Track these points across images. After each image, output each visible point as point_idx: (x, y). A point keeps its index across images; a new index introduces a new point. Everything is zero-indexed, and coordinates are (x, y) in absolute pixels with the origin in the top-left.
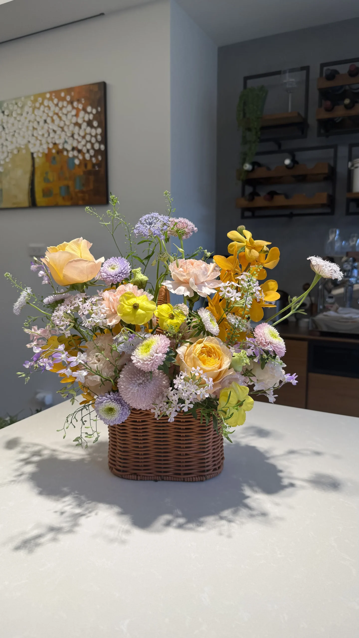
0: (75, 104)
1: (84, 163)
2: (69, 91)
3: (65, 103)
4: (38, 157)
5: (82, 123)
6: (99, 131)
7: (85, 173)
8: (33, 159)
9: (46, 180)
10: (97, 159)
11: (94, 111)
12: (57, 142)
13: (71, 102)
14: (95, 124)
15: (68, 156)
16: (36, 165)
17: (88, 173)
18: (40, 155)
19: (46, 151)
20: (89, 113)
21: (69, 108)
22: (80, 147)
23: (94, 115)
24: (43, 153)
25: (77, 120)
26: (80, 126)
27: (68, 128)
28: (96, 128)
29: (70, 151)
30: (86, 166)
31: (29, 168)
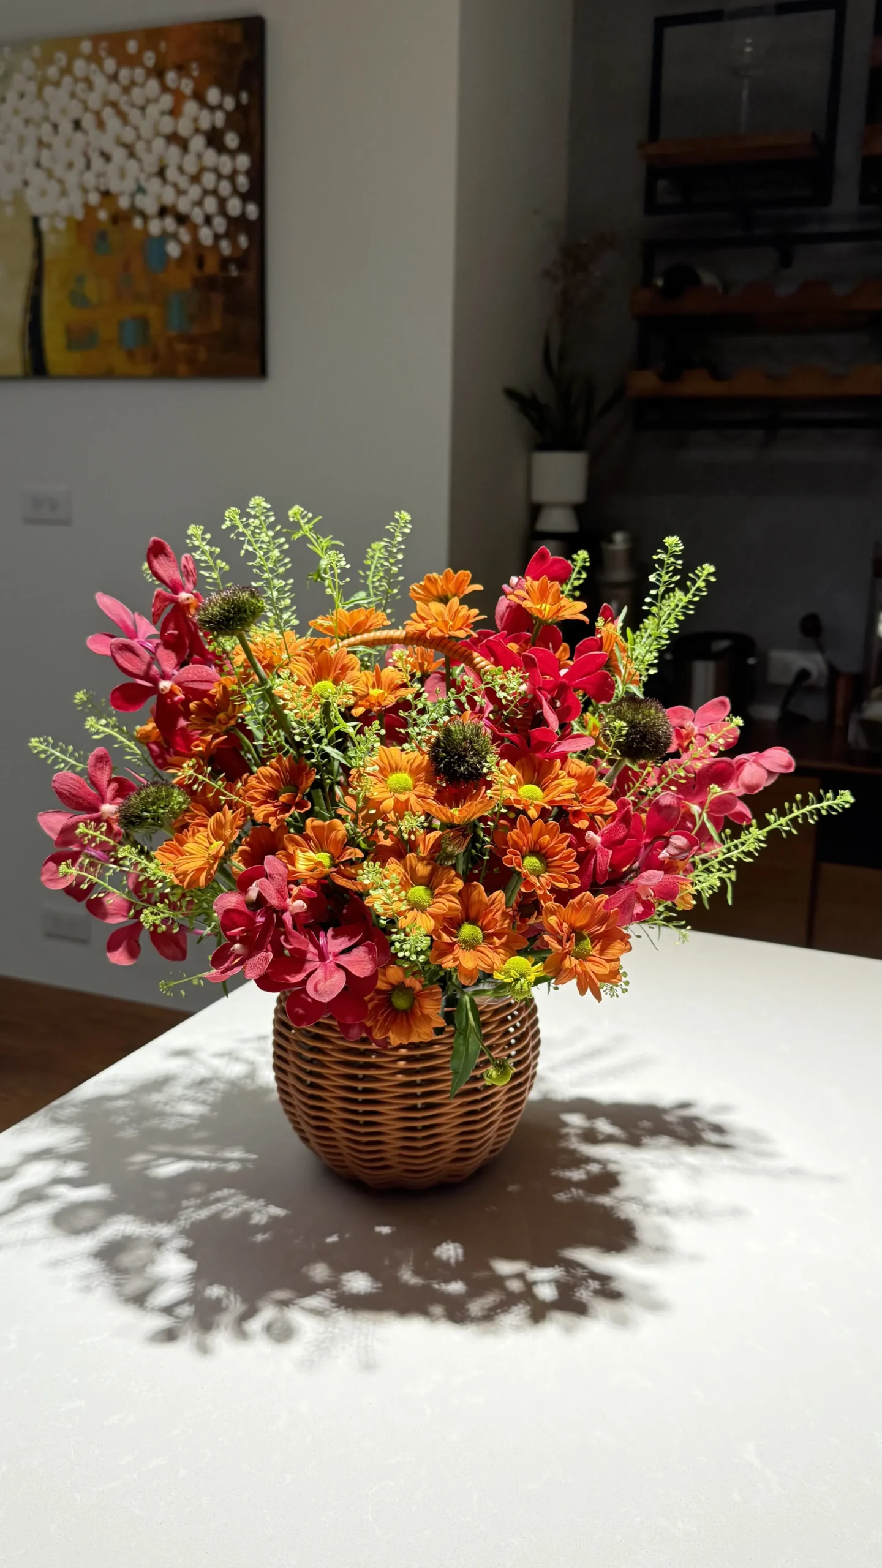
0: (171, 77)
1: (196, 254)
2: (152, 36)
3: (139, 73)
4: (55, 230)
5: (191, 137)
6: (243, 161)
7: (196, 282)
8: (38, 234)
9: (78, 299)
10: (234, 244)
11: (229, 103)
12: (114, 186)
13: (158, 73)
14: (232, 140)
15: (145, 230)
16: (48, 254)
17: (207, 285)
18: (61, 225)
19: (80, 215)
20: (212, 109)
21: (153, 85)
22: (183, 206)
23: (229, 115)
24: (69, 220)
25: (176, 124)
26: (184, 145)
27: (149, 149)
28: (233, 154)
29: (153, 217)
30: (201, 263)
31: (25, 262)
